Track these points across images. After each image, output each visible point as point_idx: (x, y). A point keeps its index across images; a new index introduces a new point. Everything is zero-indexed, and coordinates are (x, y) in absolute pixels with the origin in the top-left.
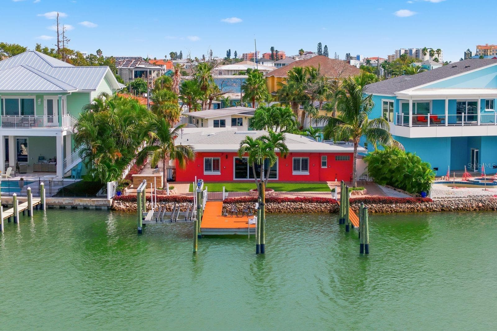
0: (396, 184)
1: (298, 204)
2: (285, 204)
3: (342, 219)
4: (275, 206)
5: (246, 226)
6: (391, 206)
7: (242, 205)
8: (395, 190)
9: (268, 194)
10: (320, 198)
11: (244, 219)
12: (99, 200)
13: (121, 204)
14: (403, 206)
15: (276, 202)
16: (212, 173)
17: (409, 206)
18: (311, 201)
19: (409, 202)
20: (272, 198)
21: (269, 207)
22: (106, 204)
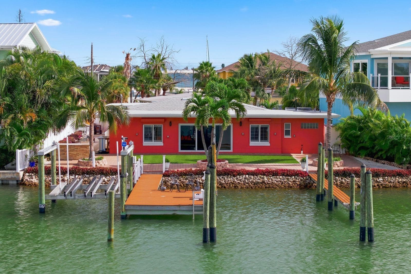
0: (380, 154)
1: (259, 177)
2: (242, 178)
3: (319, 195)
4: (229, 180)
5: (190, 202)
6: (378, 180)
7: (187, 179)
8: (377, 161)
9: (220, 166)
10: (287, 170)
11: (189, 193)
12: (5, 173)
13: (34, 177)
14: (393, 179)
15: (231, 175)
16: (153, 143)
17: (400, 180)
18: (275, 173)
19: (400, 174)
20: (226, 170)
21: (221, 181)
22: (15, 178)
